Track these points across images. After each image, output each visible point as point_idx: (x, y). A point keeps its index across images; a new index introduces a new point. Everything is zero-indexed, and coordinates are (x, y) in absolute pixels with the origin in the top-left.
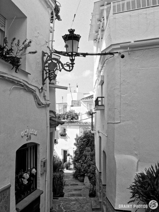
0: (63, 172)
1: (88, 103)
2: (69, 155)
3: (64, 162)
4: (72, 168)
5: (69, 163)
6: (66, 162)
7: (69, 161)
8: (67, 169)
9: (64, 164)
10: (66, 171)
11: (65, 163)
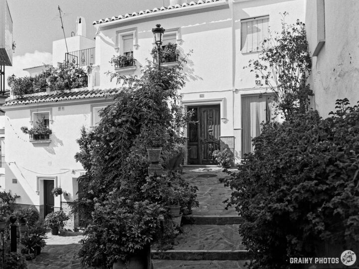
0: (44, 244)
1: (118, 32)
2: (59, 192)
3: (46, 214)
4: (69, 230)
5: (61, 215)
6: (50, 212)
7: (61, 209)
8: (55, 233)
9: (46, 219)
10: (51, 240)
11: (48, 215)
